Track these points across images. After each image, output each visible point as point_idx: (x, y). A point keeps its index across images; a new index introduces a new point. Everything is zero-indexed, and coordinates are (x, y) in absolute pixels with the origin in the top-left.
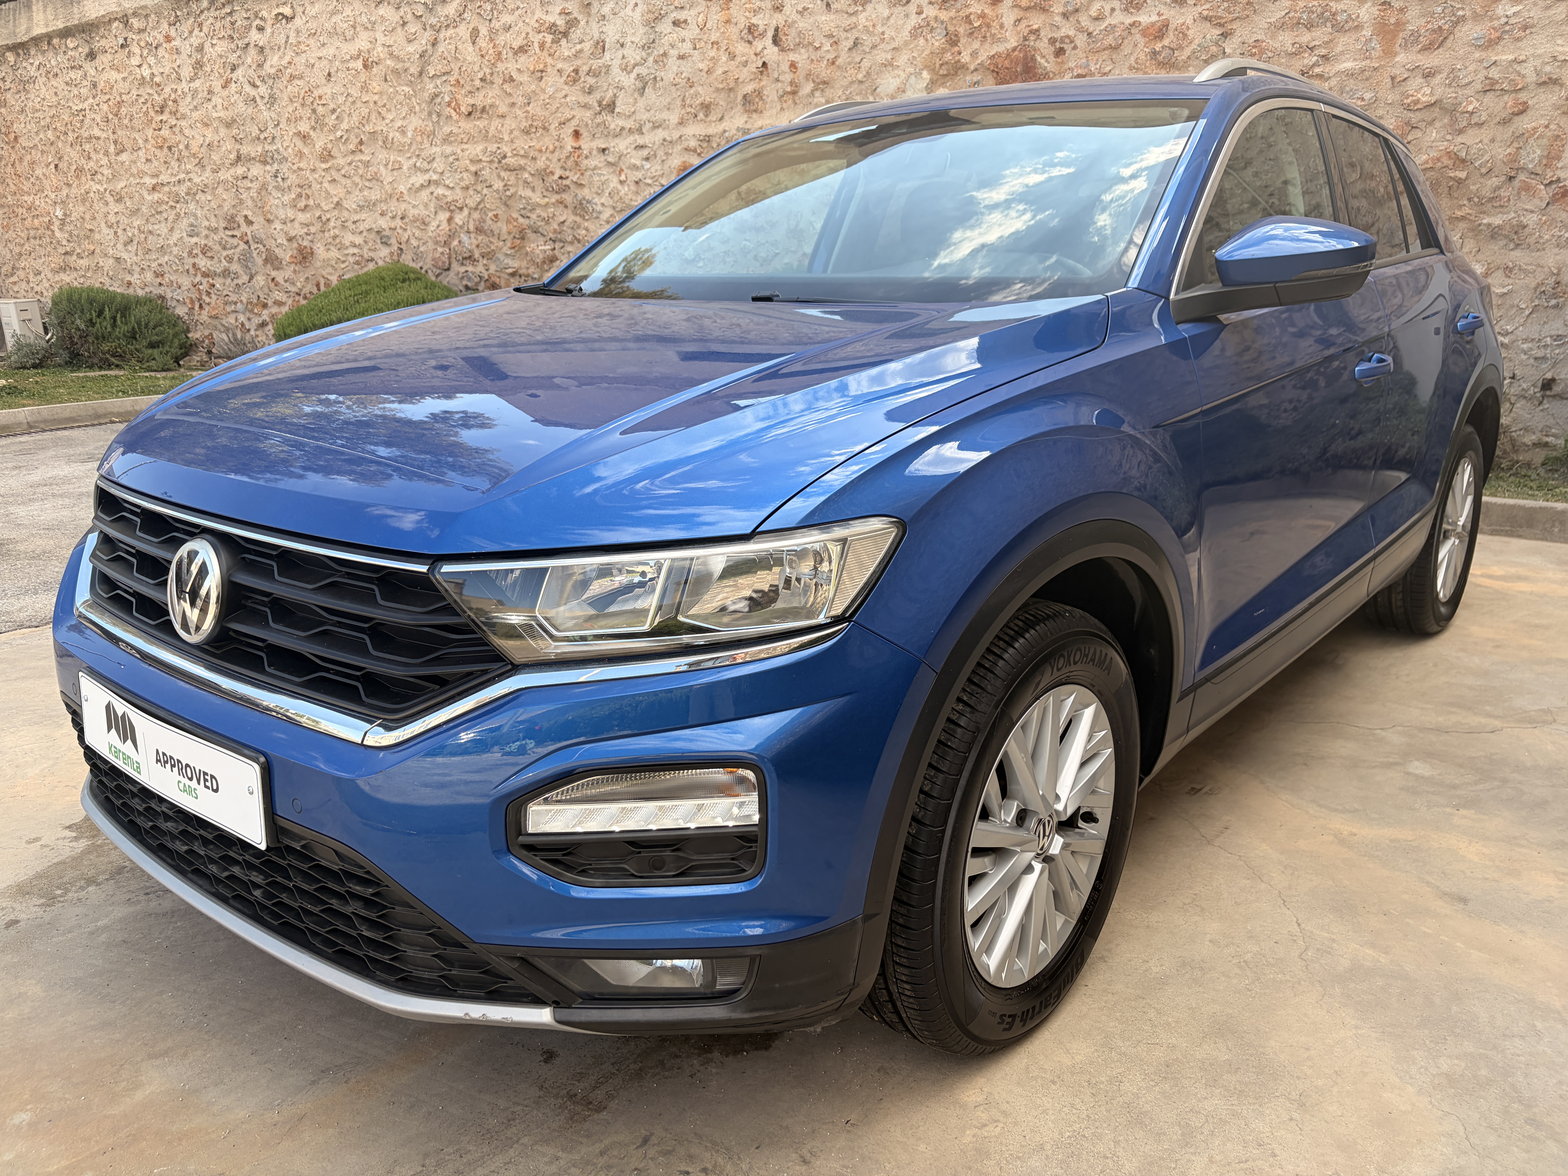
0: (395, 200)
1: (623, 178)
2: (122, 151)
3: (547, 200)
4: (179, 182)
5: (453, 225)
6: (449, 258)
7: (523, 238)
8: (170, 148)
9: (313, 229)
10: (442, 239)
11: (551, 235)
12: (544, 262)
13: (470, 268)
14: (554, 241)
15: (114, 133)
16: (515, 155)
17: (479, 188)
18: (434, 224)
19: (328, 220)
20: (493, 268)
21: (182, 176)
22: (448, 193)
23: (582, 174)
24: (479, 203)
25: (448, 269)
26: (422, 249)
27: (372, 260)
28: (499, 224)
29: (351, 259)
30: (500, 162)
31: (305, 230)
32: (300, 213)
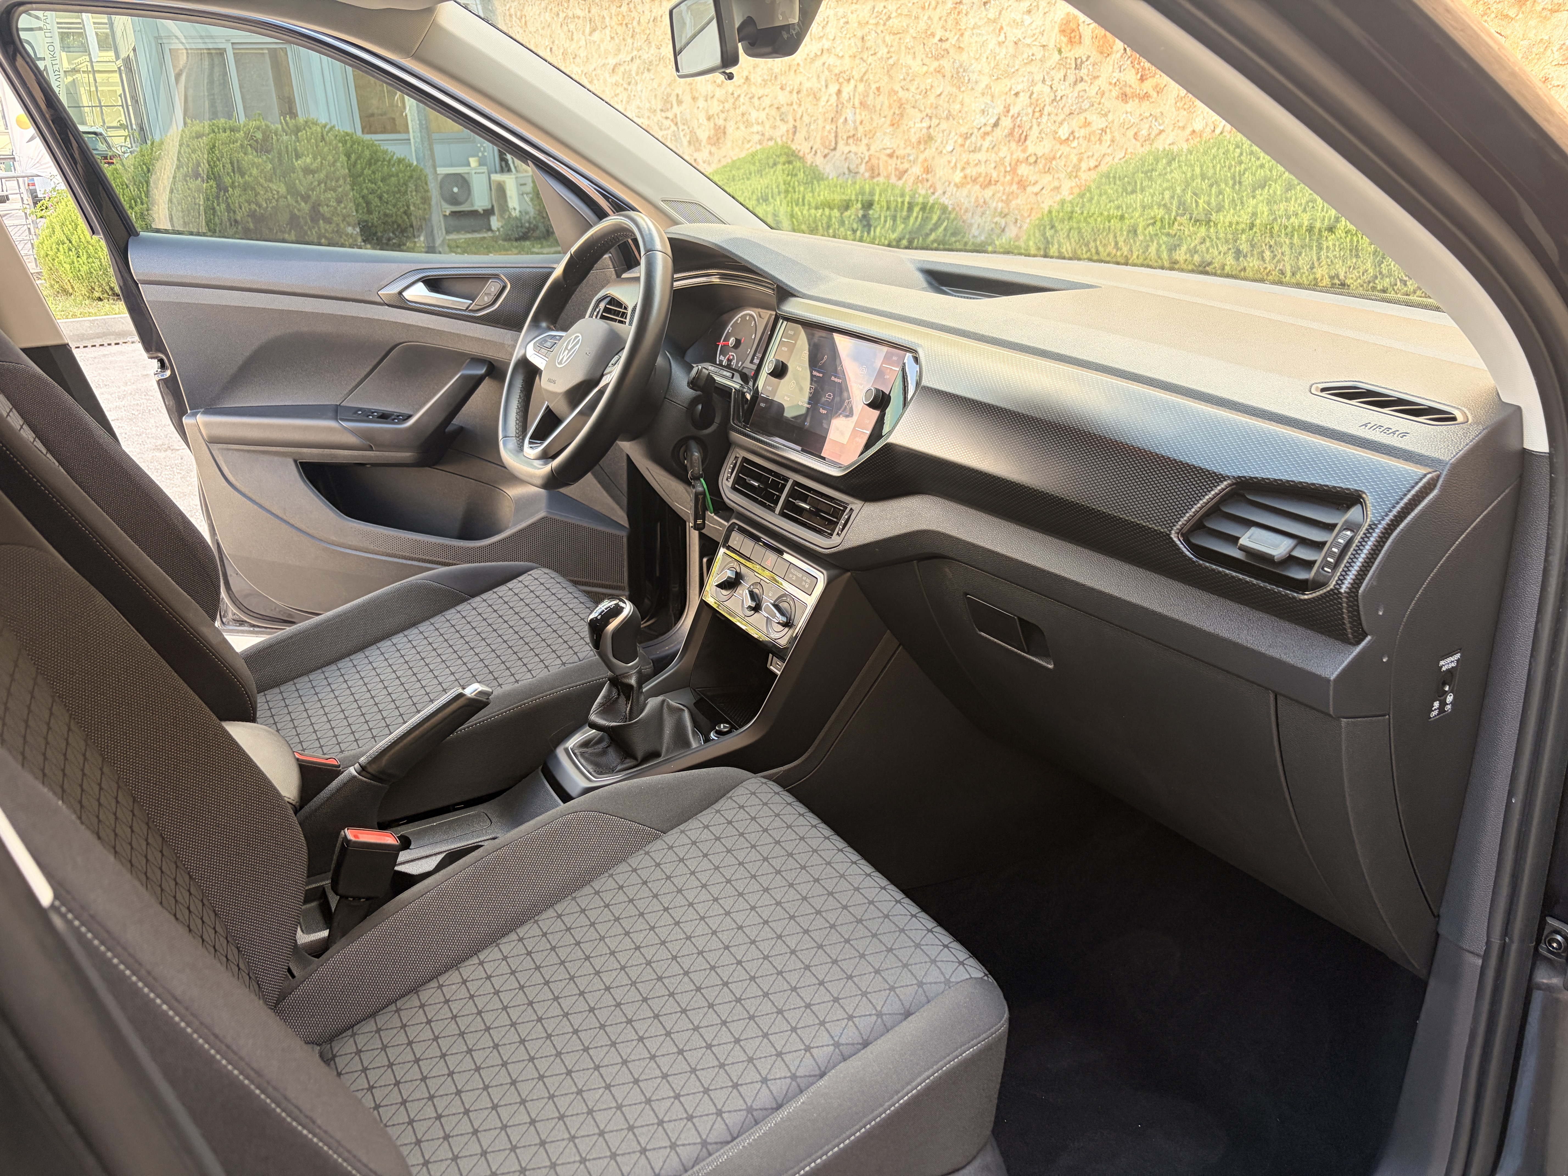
0: (792, 73)
1: (1002, 38)
2: (594, 30)
3: (925, 68)
4: (632, 60)
5: (841, 100)
6: (836, 137)
7: (902, 115)
8: (626, 24)
9: (727, 106)
10: (830, 115)
11: (929, 111)
12: (919, 142)
13: (853, 148)
14: (931, 118)
15: (589, 12)
16: (901, 14)
17: (865, 57)
18: (824, 99)
19: (739, 96)
20: (873, 148)
21: (635, 53)
22: (838, 62)
23: (962, 35)
24: (865, 73)
25: (835, 149)
26: (812, 127)
27: (771, 139)
28: (881, 96)
29: (757, 138)
30: (884, 24)
31: (721, 108)
32: (718, 89)
